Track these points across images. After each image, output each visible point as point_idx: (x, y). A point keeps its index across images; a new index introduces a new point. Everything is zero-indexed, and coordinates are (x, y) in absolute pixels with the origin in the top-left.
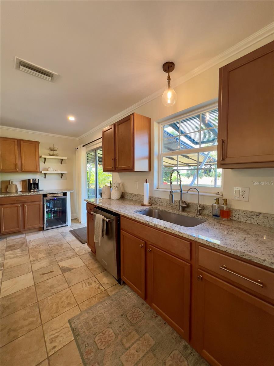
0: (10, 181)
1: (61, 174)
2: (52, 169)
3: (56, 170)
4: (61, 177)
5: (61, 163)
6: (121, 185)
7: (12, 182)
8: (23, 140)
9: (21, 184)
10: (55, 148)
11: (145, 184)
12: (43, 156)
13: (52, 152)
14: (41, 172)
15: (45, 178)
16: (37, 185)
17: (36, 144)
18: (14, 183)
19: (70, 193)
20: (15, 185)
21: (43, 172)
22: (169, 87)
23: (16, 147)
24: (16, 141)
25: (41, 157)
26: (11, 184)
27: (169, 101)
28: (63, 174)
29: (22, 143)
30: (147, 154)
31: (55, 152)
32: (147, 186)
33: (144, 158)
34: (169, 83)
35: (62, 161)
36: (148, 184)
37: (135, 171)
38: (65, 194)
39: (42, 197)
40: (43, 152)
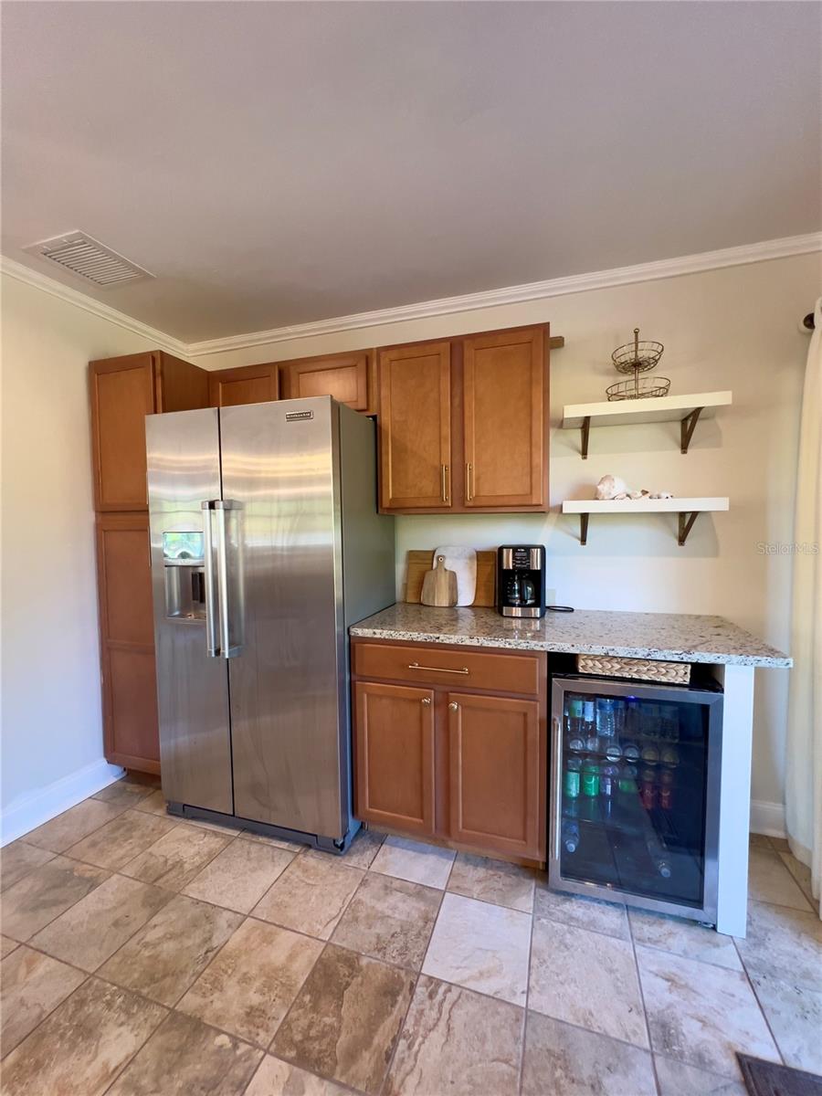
0: (434, 552)
1: (682, 515)
2: (619, 487)
3: (645, 492)
4: (682, 540)
7: (444, 556)
9: (471, 568)
10: (644, 353)
12: (573, 413)
14: (560, 509)
15: (583, 540)
16: (537, 579)
17: (532, 345)
18: (449, 564)
19: (752, 669)
20: (451, 572)
21: (572, 507)
25: (559, 416)
26: (437, 568)
28: (695, 514)
29: (468, 352)
35: (689, 422)
38: (707, 677)
39: (542, 668)
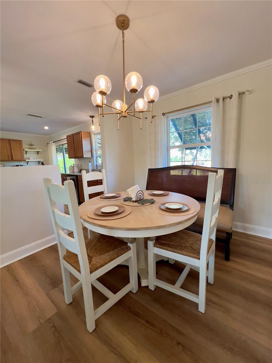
2: (32, 158)
3: (34, 159)
4: (39, 164)
5: (38, 154)
6: (79, 165)
8: (12, 140)
10: (32, 144)
11: (89, 163)
12: (25, 150)
13: (31, 147)
14: (25, 160)
15: (27, 164)
17: (20, 142)
21: (27, 160)
22: (93, 124)
23: (8, 144)
24: (7, 140)
25: (24, 150)
27: (93, 130)
28: (40, 161)
29: (11, 142)
30: (90, 149)
31: (33, 147)
32: (90, 164)
33: (88, 151)
34: (93, 123)
35: (38, 152)
36: (91, 163)
37: (84, 157)
40: (25, 147)
